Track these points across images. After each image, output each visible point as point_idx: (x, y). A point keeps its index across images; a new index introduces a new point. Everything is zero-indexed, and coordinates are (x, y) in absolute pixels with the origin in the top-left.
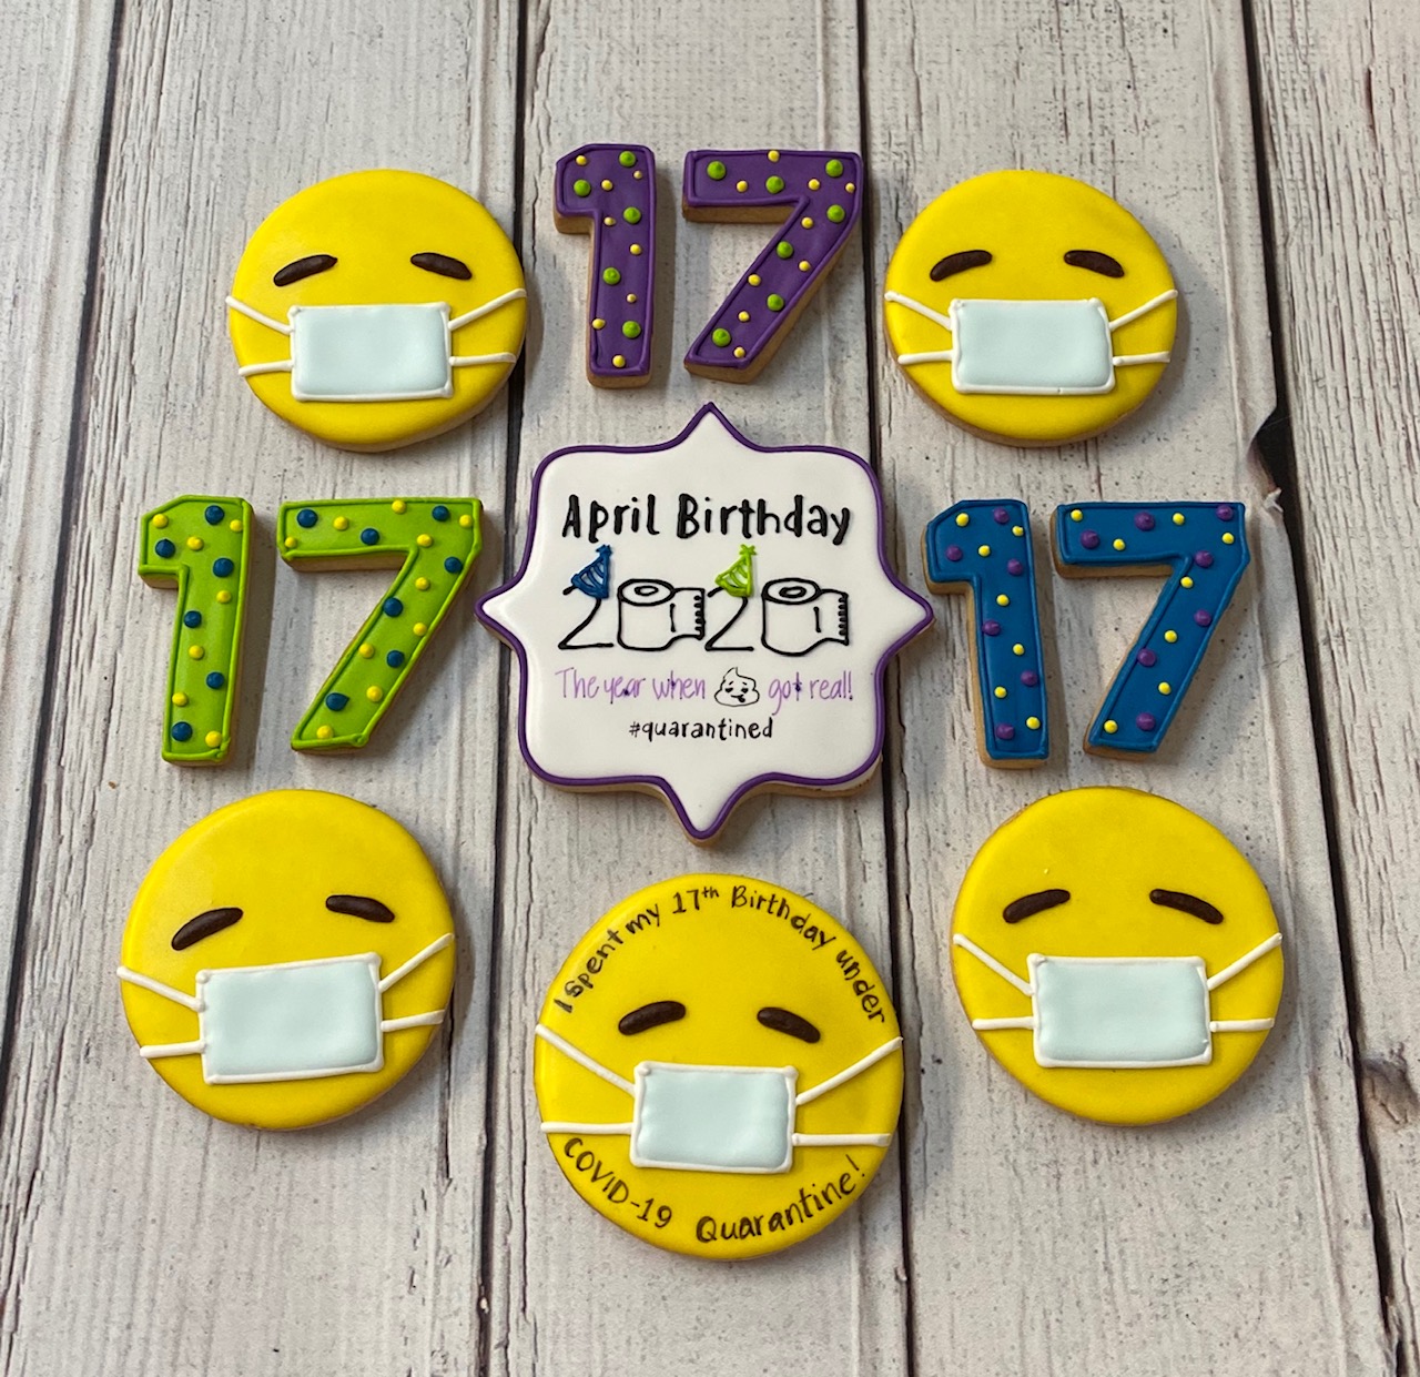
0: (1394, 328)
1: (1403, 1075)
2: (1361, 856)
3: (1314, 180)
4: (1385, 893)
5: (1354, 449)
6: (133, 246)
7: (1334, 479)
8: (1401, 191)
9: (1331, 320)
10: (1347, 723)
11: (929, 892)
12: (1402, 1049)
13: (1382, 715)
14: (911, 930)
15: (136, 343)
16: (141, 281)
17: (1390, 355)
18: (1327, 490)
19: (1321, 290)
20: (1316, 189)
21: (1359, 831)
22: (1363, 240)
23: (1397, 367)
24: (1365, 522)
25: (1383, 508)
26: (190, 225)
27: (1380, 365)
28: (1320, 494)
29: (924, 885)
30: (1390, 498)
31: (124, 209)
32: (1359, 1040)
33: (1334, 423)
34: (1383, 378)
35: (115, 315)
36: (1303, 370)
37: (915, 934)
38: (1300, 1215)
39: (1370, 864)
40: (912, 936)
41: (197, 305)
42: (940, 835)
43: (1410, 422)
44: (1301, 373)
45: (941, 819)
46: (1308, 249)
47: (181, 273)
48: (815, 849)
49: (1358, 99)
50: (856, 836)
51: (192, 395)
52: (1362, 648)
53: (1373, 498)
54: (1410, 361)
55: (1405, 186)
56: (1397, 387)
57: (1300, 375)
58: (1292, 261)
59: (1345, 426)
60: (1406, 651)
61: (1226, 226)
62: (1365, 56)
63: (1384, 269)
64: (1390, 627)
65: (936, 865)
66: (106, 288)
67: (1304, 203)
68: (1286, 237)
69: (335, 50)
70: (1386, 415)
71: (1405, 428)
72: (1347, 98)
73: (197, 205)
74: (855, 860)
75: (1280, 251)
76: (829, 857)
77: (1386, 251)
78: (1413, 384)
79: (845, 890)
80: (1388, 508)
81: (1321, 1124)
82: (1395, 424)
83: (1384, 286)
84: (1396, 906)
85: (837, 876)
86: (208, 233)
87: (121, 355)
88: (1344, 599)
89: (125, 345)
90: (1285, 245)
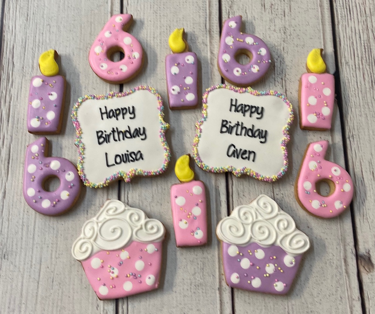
0: (368, 48)
1: (369, 259)
3: (346, 6)
5: (357, 82)
6: (12, 27)
8: (370, 9)
9: (351, 45)
10: (354, 161)
12: (369, 251)
13: (364, 159)
15: (14, 55)
16: (15, 37)
17: (367, 56)
19: (348, 37)
20: (347, 8)
22: (360, 23)
23: (369, 59)
24: (360, 104)
25: (365, 99)
26: (28, 21)
27: (365, 58)
30: (367, 97)
31: (10, 16)
32: (357, 249)
33: (352, 75)
34: (365, 62)
35: (8, 47)
36: (343, 60)
38: (341, 298)
41: (31, 43)
43: (372, 75)
44: (343, 61)
46: (344, 26)
47: (26, 35)
51: (30, 70)
52: (358, 140)
53: (362, 97)
54: (373, 57)
55: (371, 7)
56: (369, 65)
57: (342, 62)
58: (340, 29)
59: (355, 76)
60: (370, 141)
61: (321, 19)
63: (366, 31)
64: (366, 134)
66: (5, 39)
67: (343, 12)
68: (338, 22)
70: (366, 73)
71: (371, 77)
73: (30, 14)
75: (337, 26)
77: (366, 26)
78: (373, 64)
81: (347, 272)
83: (366, 36)
86: (34, 22)
87: (10, 59)
88: (354, 126)
89: (11, 56)
90: (338, 25)
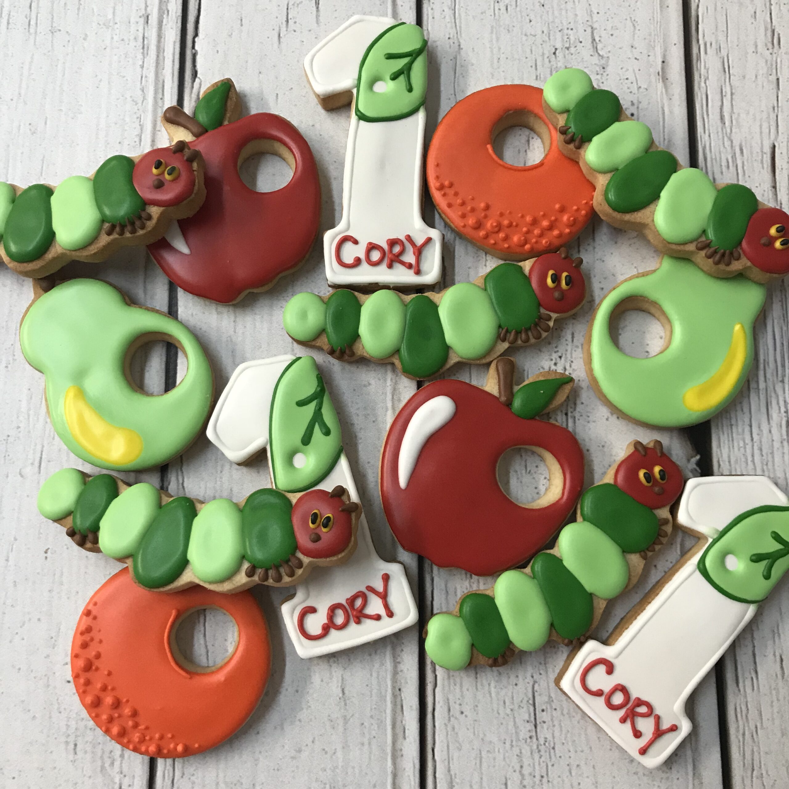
2: (741, 723)
4: (755, 749)
7: (736, 449)
11: (448, 746)
14: (435, 773)
18: (732, 457)
21: (740, 705)
28: (727, 460)
29: (445, 741)
37: (437, 775)
39: (746, 728)
40: (435, 777)
42: (457, 707)
45: (458, 695)
48: (372, 717)
49: (765, 166)
50: (399, 707)
62: (772, 134)
65: (453, 728)
69: (48, 123)
72: (757, 166)
74: (398, 723)
76: (381, 723)
79: (391, 745)
80: (772, 471)
82: (780, 408)
84: (762, 759)
85: (386, 735)
